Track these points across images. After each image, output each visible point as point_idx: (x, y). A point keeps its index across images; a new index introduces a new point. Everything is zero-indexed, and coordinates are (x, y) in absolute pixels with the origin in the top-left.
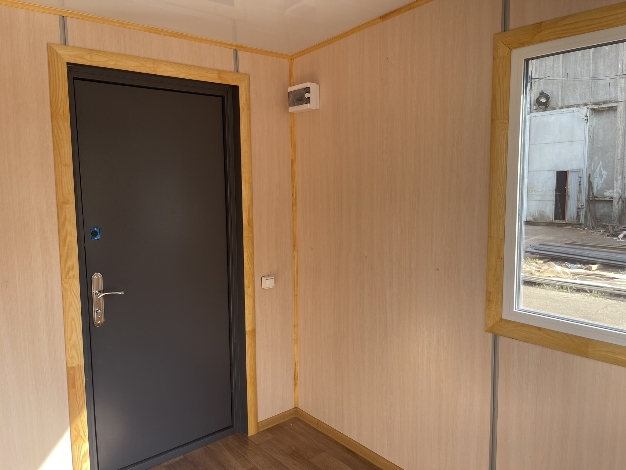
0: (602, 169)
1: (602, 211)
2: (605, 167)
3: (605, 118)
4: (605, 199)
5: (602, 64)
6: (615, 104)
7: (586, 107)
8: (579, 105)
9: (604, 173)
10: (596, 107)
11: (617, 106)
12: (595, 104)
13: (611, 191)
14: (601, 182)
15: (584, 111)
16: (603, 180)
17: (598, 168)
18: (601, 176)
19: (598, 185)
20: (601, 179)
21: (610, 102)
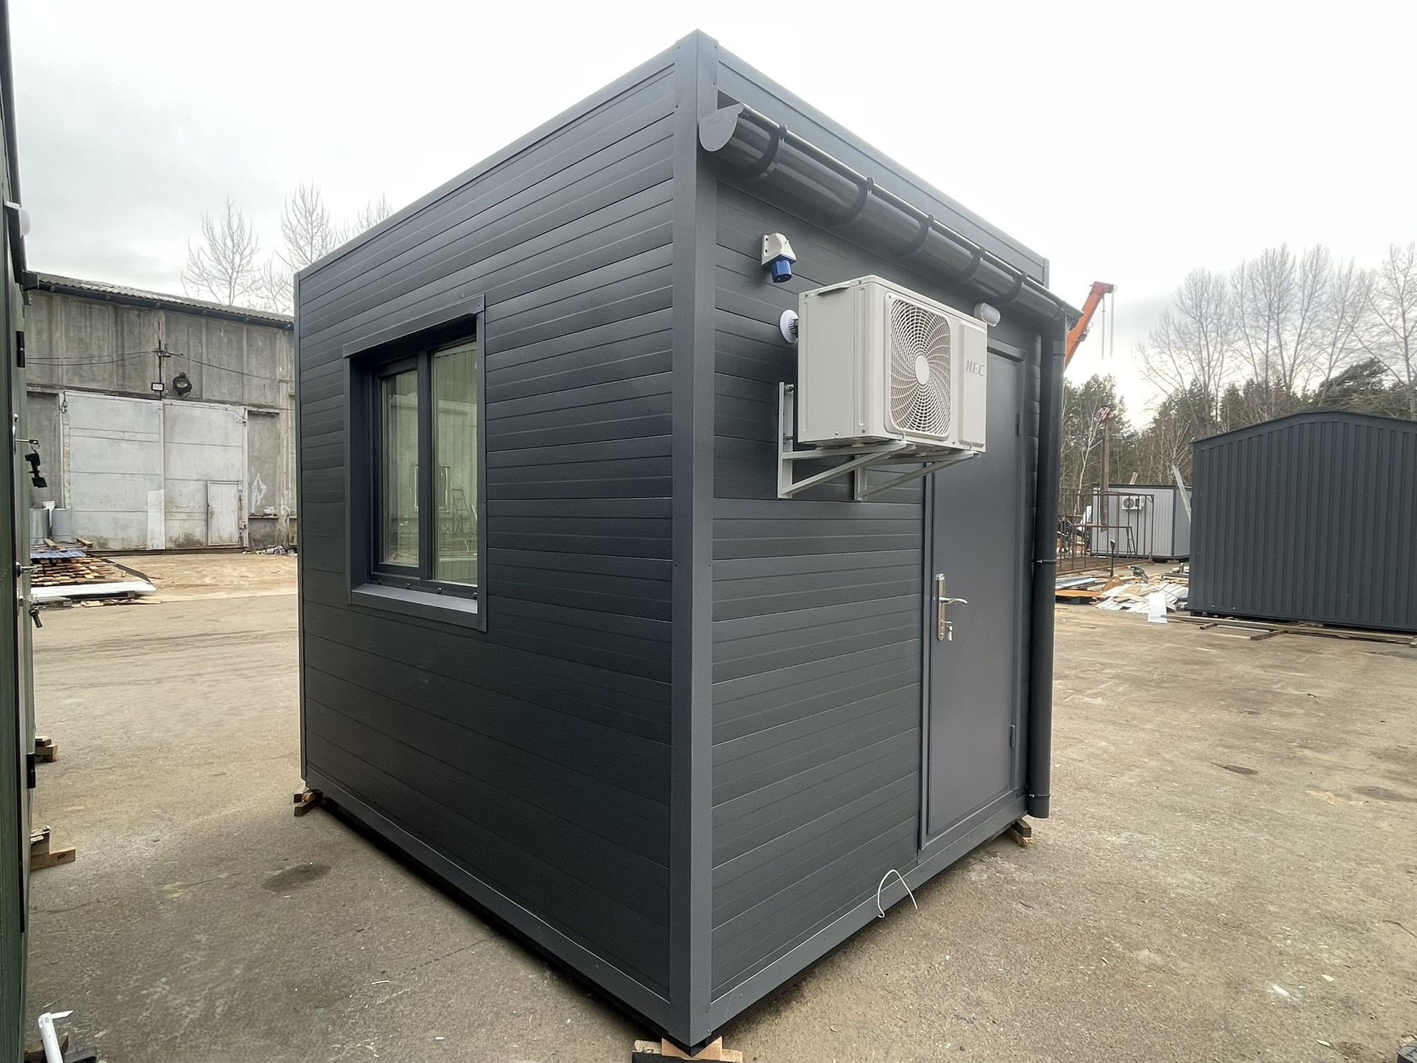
0: (260, 483)
1: (263, 531)
2: (264, 480)
3: (262, 425)
4: (270, 517)
5: (254, 359)
6: (277, 411)
7: (242, 407)
8: (233, 404)
9: (263, 487)
10: (255, 409)
11: (278, 414)
12: (254, 406)
13: (272, 508)
14: (259, 498)
15: (241, 411)
16: (262, 495)
17: (256, 481)
18: (260, 490)
19: (257, 501)
20: (260, 494)
21: (272, 407)
